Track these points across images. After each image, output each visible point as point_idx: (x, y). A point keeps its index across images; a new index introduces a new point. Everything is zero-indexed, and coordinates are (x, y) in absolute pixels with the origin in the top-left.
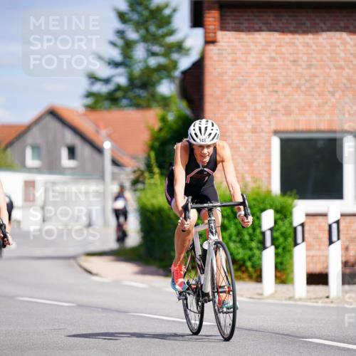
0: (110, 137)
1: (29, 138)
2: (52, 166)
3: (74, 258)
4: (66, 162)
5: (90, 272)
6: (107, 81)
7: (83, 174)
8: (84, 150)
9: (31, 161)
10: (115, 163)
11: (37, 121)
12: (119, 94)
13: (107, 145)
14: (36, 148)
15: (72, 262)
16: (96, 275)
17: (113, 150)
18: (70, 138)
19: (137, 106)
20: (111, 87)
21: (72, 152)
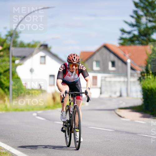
0: (130, 57)
1: (95, 58)
2: (104, 70)
3: (114, 110)
4: (111, 68)
5: (120, 116)
6: (129, 33)
7: (118, 73)
8: (119, 63)
9: (95, 68)
10: (132, 69)
11: (98, 50)
12: (135, 39)
13: (129, 61)
14: (98, 62)
15: (113, 112)
16: (123, 117)
17: (131, 63)
18: (113, 57)
19: (142, 44)
20: (131, 35)
21: (113, 64)
